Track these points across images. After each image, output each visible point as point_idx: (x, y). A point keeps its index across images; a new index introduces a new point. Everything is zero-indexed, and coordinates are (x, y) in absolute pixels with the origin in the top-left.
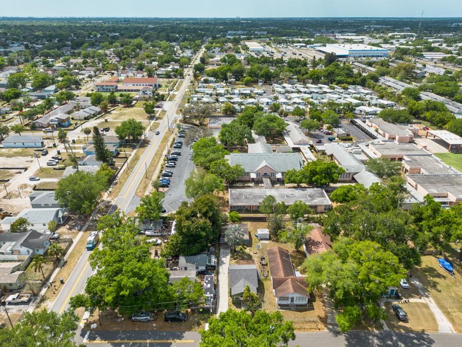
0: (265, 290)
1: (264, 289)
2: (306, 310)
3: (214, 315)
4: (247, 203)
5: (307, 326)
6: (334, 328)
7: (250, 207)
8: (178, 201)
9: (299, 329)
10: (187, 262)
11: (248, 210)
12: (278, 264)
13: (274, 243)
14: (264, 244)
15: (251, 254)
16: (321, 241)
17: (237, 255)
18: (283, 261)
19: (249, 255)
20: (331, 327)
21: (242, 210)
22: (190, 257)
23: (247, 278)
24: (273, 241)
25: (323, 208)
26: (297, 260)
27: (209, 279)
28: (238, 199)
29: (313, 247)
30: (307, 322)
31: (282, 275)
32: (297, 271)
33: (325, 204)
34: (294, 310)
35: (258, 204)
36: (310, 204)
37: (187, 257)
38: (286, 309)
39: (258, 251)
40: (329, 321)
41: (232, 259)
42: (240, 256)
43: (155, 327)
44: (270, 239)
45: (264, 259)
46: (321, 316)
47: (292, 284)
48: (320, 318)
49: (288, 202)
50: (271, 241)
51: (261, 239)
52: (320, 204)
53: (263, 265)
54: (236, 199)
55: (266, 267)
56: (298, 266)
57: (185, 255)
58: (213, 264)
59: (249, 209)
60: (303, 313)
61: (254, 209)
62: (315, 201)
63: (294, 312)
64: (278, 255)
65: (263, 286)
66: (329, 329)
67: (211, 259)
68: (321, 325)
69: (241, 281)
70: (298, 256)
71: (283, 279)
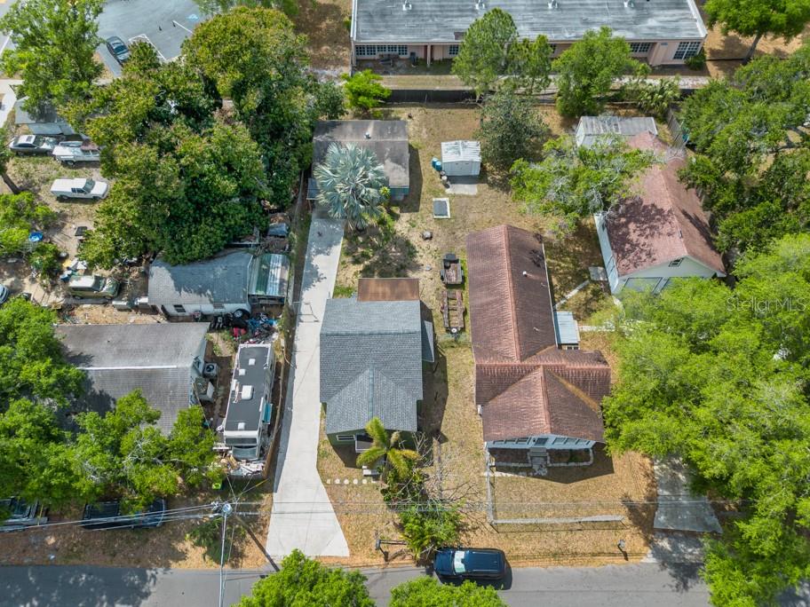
0: (451, 388)
1: (446, 381)
2: (584, 474)
3: (266, 496)
4: (412, 32)
5: (582, 542)
6: (675, 547)
7: (426, 47)
8: (182, 20)
9: (555, 555)
10: (178, 287)
11: (417, 60)
12: (500, 301)
13: (493, 192)
14: (461, 196)
15: (415, 239)
16: (667, 208)
17: (364, 245)
18: (521, 285)
19: (408, 243)
20: (665, 544)
21: (397, 58)
22: (189, 268)
23: (386, 364)
24: (492, 185)
25: (674, 48)
26: (566, 265)
27: (252, 362)
28: (383, 15)
29: (632, 226)
30: (583, 527)
31: (510, 349)
32: (563, 307)
33: (684, 35)
34: (544, 472)
35: (451, 40)
36: (629, 35)
37: (179, 268)
38: (516, 471)
39: (435, 228)
40: (661, 519)
41: (349, 259)
42: (375, 248)
43: (55, 549)
44: (481, 177)
45: (456, 261)
46: (635, 499)
47: (546, 393)
48: (633, 510)
49: (557, 30)
50: (485, 186)
51: (453, 179)
52: (665, 35)
53: (449, 286)
54: (376, 19)
55: (458, 292)
56: (567, 287)
57: (173, 262)
58: (273, 291)
59: (420, 55)
60: (574, 485)
61: (436, 58)
62: (652, 22)
63: (543, 482)
64: (505, 262)
65: (445, 372)
66: (658, 553)
67: (267, 271)
68: (633, 540)
69: (361, 378)
70: (571, 248)
71: (513, 370)
